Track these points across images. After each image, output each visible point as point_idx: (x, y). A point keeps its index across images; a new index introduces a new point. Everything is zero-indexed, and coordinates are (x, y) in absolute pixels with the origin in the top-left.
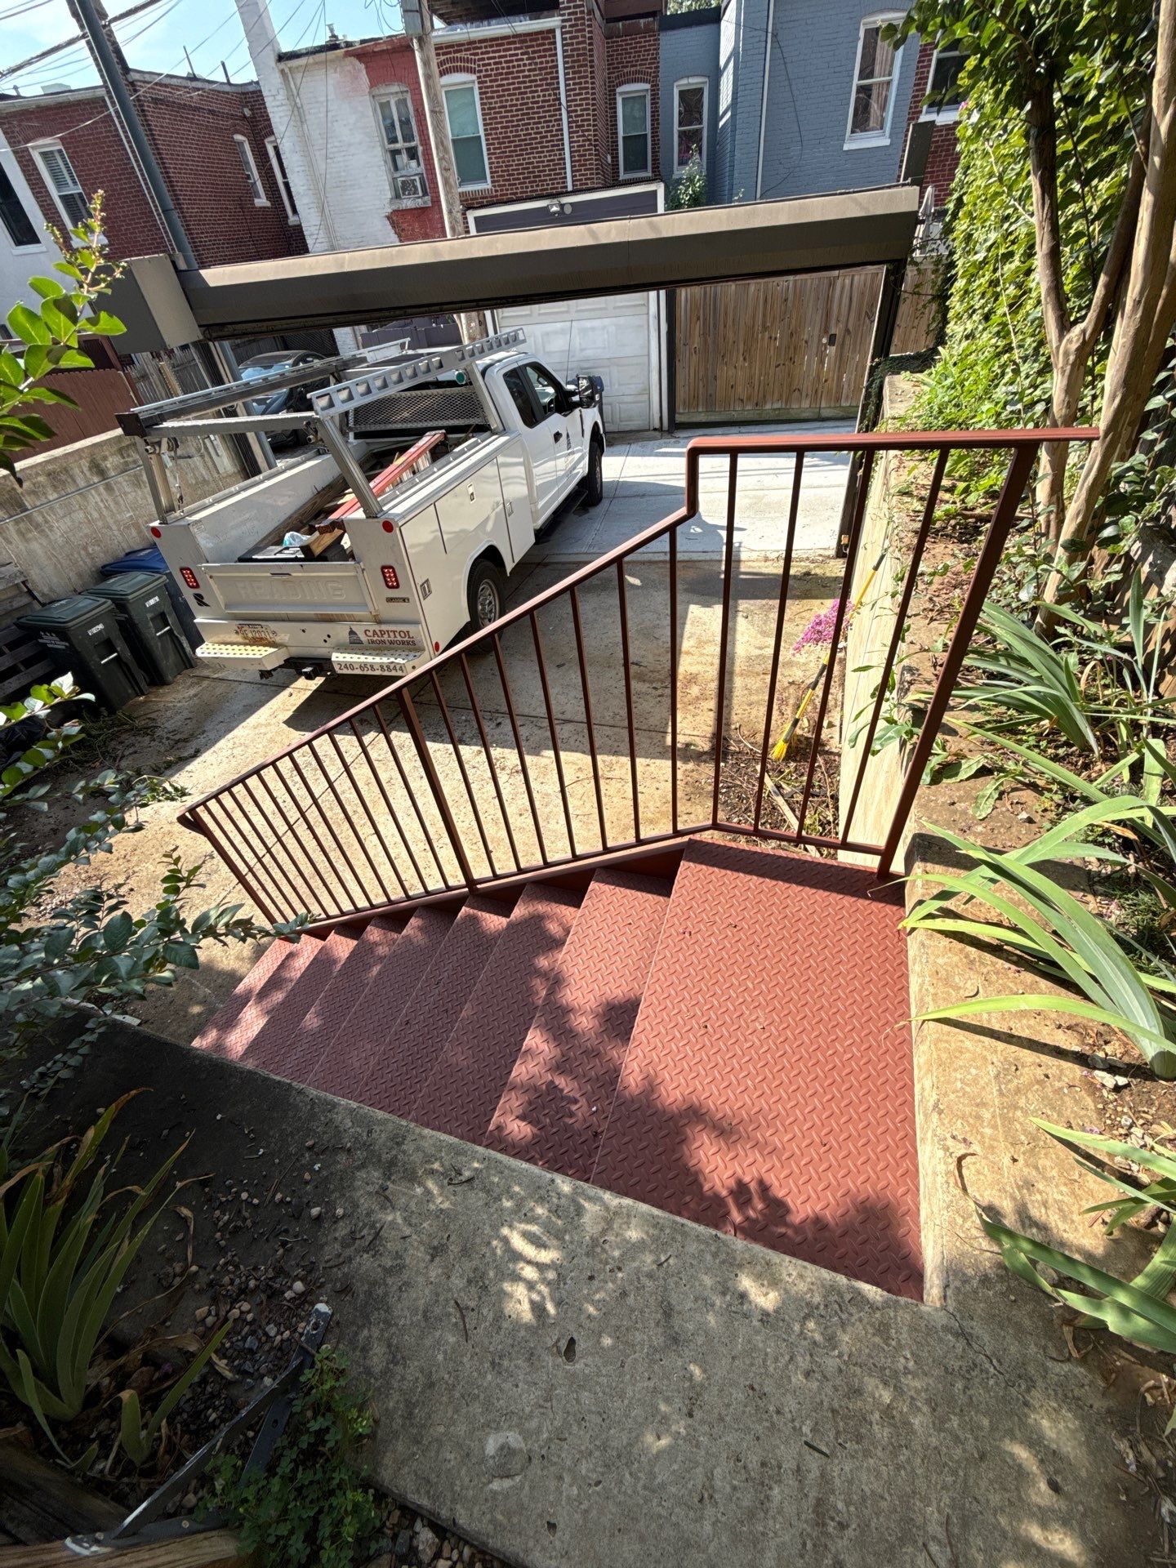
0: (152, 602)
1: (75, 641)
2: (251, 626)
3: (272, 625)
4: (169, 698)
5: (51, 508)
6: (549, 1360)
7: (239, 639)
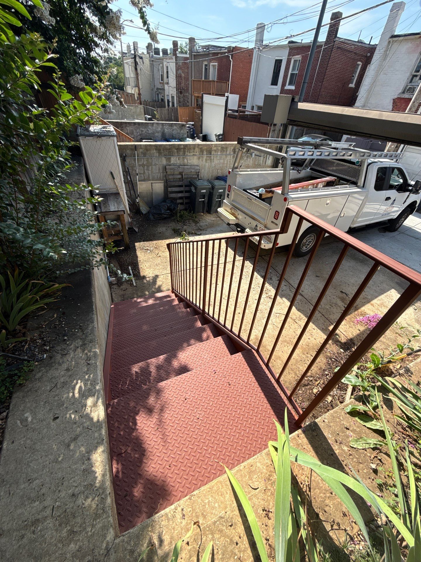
0: (221, 191)
1: (197, 191)
2: (235, 209)
3: (239, 212)
4: (207, 217)
5: (217, 156)
6: (51, 415)
7: (230, 211)
